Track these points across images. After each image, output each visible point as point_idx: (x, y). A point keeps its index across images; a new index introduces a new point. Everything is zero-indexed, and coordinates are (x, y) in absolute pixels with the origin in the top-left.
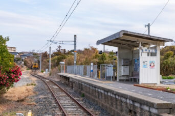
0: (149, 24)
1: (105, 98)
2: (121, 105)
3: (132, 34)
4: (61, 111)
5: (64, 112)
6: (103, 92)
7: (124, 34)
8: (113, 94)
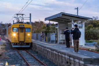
0: (78, 8)
1: (52, 54)
2: (62, 59)
3: (67, 14)
4: (26, 62)
5: (27, 63)
6: (50, 50)
7: (62, 15)
8: (57, 52)
